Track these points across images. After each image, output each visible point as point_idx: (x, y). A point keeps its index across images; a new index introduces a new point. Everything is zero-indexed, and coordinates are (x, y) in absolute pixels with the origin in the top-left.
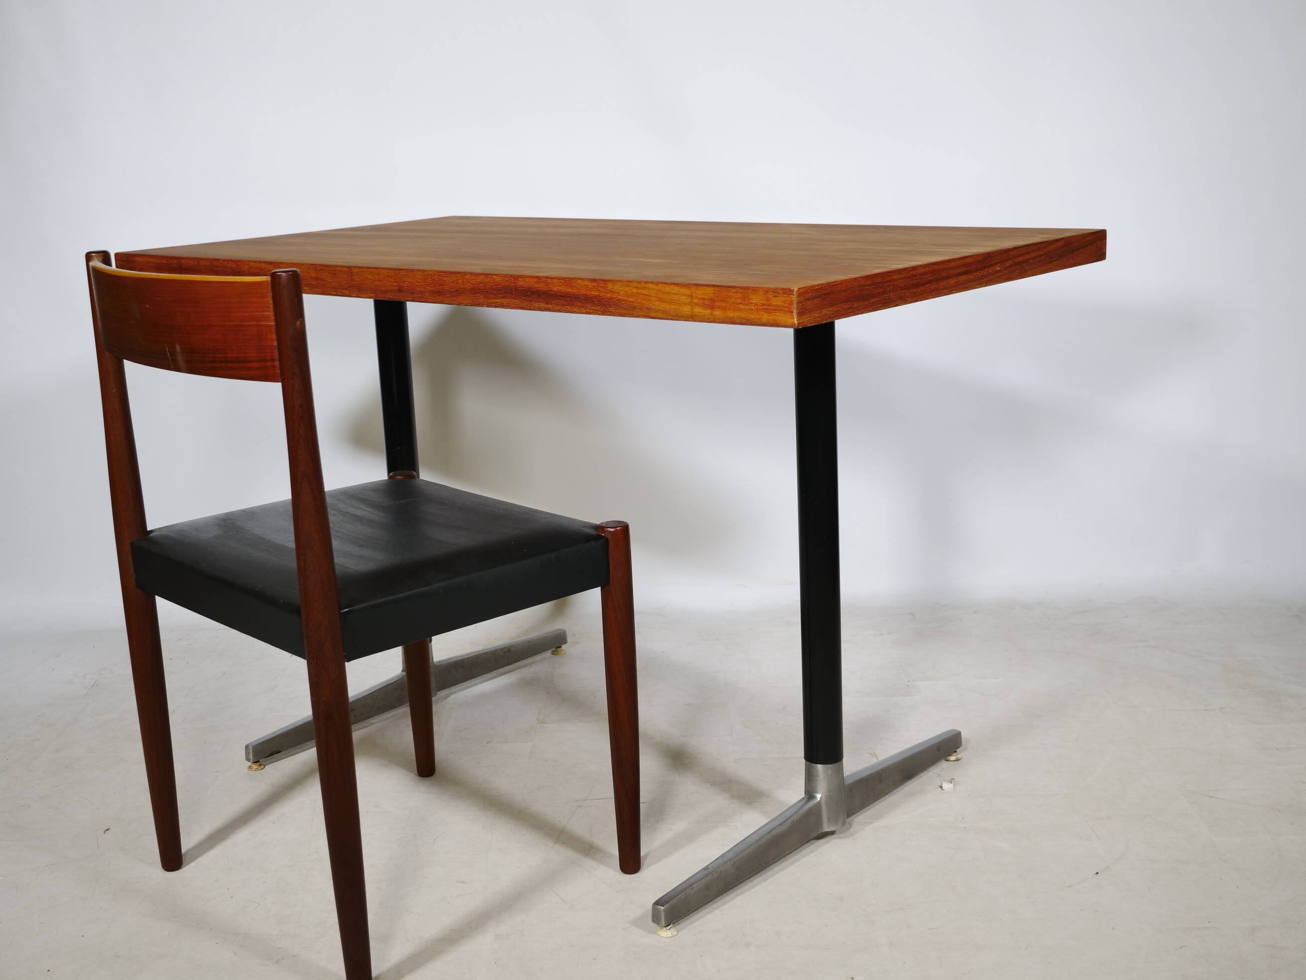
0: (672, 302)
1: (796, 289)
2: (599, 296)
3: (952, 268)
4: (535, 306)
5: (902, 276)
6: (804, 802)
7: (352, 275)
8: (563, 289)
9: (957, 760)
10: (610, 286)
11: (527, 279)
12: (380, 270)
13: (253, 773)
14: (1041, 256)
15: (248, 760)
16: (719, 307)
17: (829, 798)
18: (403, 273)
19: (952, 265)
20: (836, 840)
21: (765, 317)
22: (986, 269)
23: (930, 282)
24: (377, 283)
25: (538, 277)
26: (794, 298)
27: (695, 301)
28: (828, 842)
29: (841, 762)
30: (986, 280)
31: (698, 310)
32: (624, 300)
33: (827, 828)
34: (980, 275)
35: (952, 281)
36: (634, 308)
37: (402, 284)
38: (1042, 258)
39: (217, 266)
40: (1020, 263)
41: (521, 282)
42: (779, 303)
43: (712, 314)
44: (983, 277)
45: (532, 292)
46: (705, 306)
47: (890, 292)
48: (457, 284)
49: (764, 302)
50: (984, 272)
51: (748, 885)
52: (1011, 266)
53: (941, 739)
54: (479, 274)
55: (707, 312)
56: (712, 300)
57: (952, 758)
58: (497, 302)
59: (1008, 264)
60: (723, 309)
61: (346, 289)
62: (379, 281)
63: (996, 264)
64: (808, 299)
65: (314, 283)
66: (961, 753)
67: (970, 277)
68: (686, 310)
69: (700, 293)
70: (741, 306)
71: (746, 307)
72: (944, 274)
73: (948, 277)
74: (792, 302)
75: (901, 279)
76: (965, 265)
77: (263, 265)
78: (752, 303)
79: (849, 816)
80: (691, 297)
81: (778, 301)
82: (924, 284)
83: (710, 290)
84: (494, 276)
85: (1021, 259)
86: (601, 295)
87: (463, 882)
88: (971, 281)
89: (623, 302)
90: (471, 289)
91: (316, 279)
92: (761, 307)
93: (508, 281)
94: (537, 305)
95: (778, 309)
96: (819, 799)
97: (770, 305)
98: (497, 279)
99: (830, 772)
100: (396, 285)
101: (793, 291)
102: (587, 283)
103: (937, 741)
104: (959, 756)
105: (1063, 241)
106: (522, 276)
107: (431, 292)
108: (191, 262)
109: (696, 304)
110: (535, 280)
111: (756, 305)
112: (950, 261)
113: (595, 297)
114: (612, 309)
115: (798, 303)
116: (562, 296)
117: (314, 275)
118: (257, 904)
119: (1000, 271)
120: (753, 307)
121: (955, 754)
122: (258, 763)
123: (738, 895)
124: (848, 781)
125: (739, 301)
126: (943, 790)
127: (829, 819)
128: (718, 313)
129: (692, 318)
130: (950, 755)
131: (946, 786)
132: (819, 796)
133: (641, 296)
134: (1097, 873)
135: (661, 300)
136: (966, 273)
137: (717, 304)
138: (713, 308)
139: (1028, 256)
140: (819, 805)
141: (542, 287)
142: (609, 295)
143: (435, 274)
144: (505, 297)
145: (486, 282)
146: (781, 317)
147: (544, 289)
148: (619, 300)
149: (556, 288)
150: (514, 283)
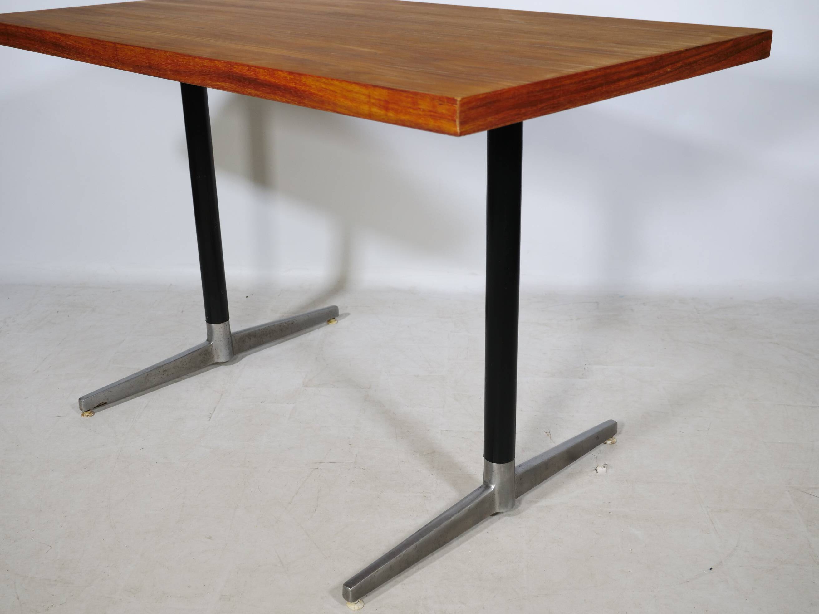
0: (353, 100)
1: (459, 99)
2: (295, 88)
3: (624, 71)
4: (247, 92)
5: (572, 81)
6: (481, 490)
7: (117, 50)
8: (267, 78)
9: (612, 443)
10: (304, 79)
11: (241, 67)
12: (136, 48)
14: (711, 56)
15: (81, 410)
16: (393, 109)
17: (501, 489)
18: (151, 52)
19: (623, 68)
20: (505, 518)
21: (432, 123)
22: (657, 71)
25: (248, 66)
26: (457, 107)
27: (373, 101)
28: (499, 519)
29: (513, 461)
30: (656, 80)
31: (375, 110)
32: (315, 94)
33: (497, 511)
34: (651, 76)
36: (323, 102)
37: (151, 62)
38: (711, 58)
39: (29, 34)
40: (690, 64)
41: (236, 69)
42: (444, 111)
43: (386, 115)
45: (244, 79)
46: (380, 107)
48: (190, 65)
49: (431, 109)
50: (656, 74)
51: (430, 558)
52: (682, 67)
53: (600, 429)
54: (205, 59)
55: (382, 112)
56: (387, 102)
57: (609, 442)
58: (219, 85)
59: (678, 65)
60: (396, 111)
61: (113, 62)
62: (135, 57)
63: (667, 65)
64: (473, 108)
65: (92, 54)
66: (617, 437)
67: (642, 78)
68: (365, 108)
69: (376, 93)
70: (411, 110)
71: (415, 112)
72: (615, 77)
73: (619, 80)
74: (455, 112)
75: (571, 84)
76: (637, 68)
77: (58, 36)
78: (420, 109)
79: (517, 497)
80: (369, 96)
81: (443, 109)
82: (594, 88)
83: (385, 92)
84: (216, 62)
85: (691, 60)
86: (298, 87)
87: (210, 538)
88: (642, 82)
89: (314, 96)
91: (93, 51)
92: (429, 113)
93: (226, 67)
94: (248, 90)
95: (442, 117)
96: (493, 489)
97: (435, 112)
98: (219, 64)
99: (502, 469)
100: (147, 61)
101: (456, 100)
102: (286, 75)
103: (596, 431)
104: (615, 441)
105: (732, 42)
106: (236, 64)
107: (172, 70)
108: (13, 29)
109: (374, 104)
110: (246, 68)
111: (424, 110)
112: (622, 65)
113: (292, 88)
114: (306, 101)
115: (461, 112)
116: (267, 85)
117: (91, 47)
118: (49, 548)
119: (670, 72)
120: (421, 113)
121: (611, 439)
122: (89, 412)
123: (419, 569)
124: (520, 471)
125: (409, 105)
126: (597, 473)
127: (500, 504)
128: (391, 114)
129: (370, 116)
130: (608, 439)
131: (600, 469)
132: (493, 487)
133: (328, 91)
134: (711, 569)
135: (345, 97)
136: (637, 75)
137: (391, 106)
138: (387, 109)
139: (698, 57)
140: (493, 493)
141: (250, 74)
142: (303, 88)
143: (173, 56)
144: (224, 81)
145: (211, 66)
146: (445, 125)
147: (253, 76)
148: (311, 93)
149: (262, 77)
150: (231, 69)
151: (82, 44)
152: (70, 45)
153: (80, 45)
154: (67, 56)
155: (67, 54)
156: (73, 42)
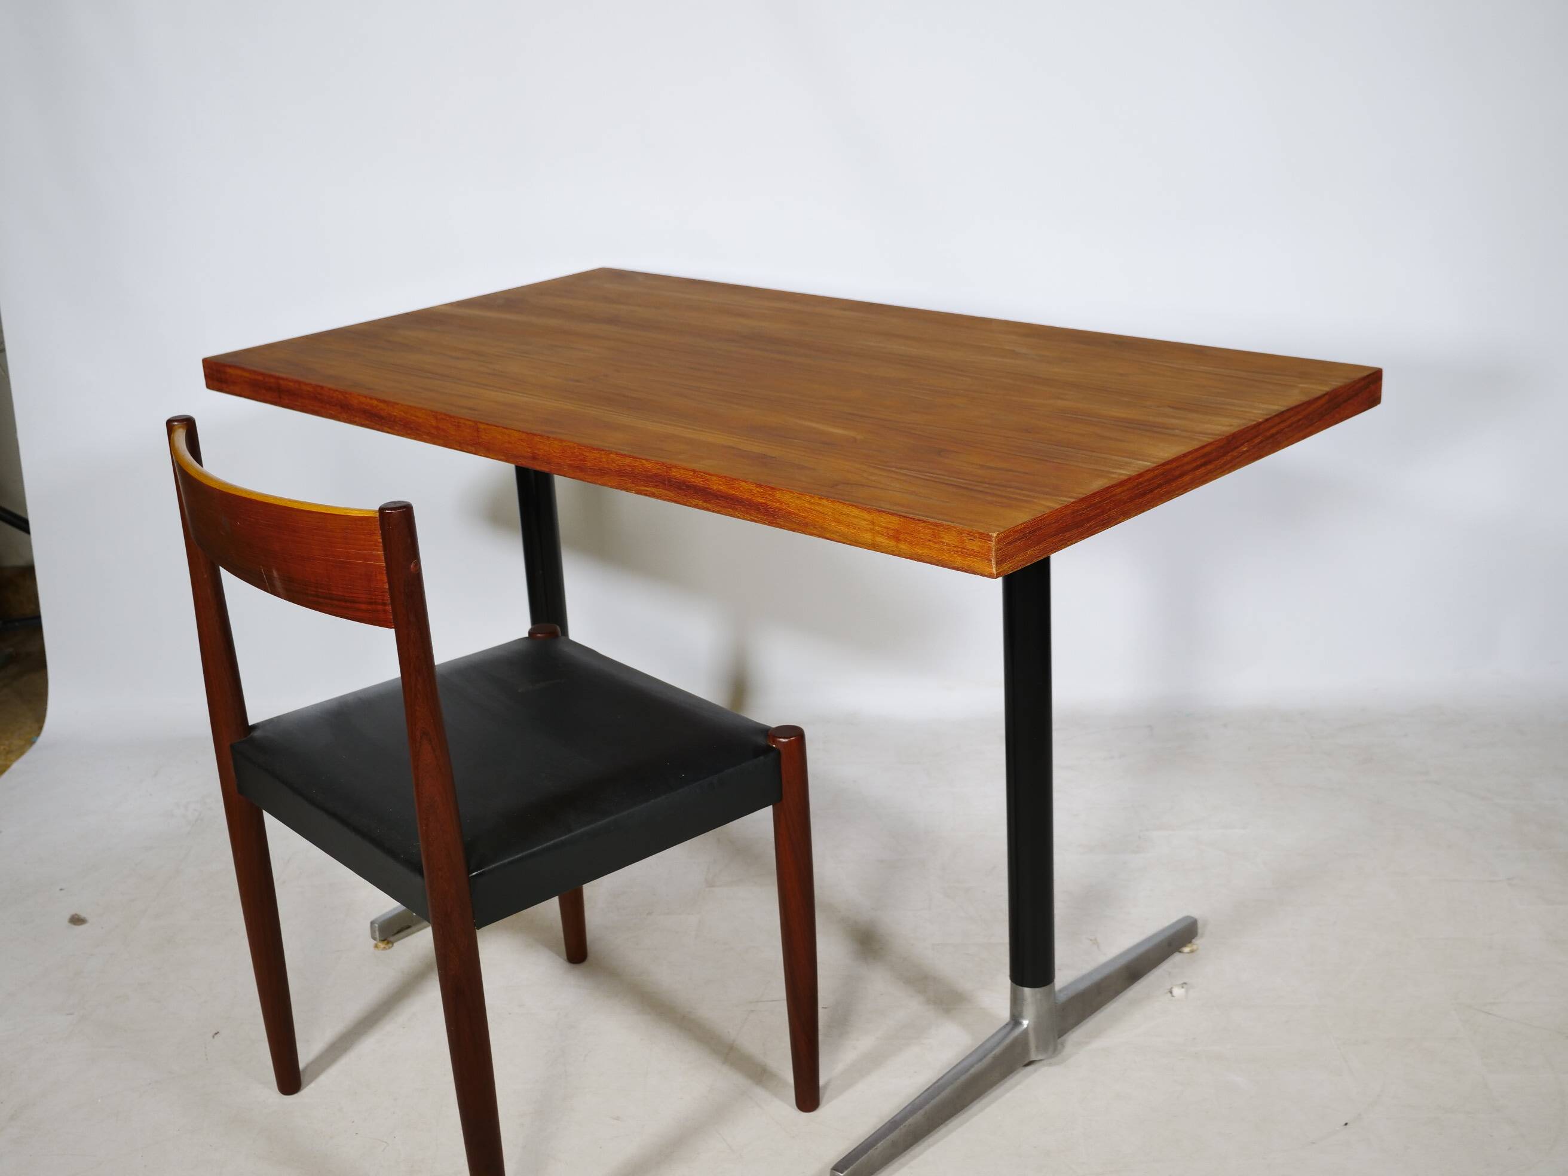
0: (849, 525)
1: (994, 535)
2: (765, 503)
3: (1188, 463)
4: (691, 503)
5: (1125, 488)
6: (1008, 1028)
7: (478, 431)
8: (723, 488)
9: (1192, 952)
10: (778, 495)
11: (682, 471)
12: (511, 431)
13: (379, 952)
14: (1300, 420)
15: (374, 938)
16: (905, 540)
17: (1038, 1025)
18: (537, 439)
19: (1186, 460)
20: (1046, 1068)
21: (959, 561)
23: (1160, 486)
24: (507, 445)
25: (694, 471)
26: (993, 544)
27: (877, 528)
28: (1035, 1071)
29: (1051, 985)
30: (1228, 466)
31: (880, 539)
32: (794, 514)
33: (1033, 1058)
34: (1222, 462)
35: (1187, 478)
36: (806, 525)
37: (536, 451)
38: (1300, 423)
39: (320, 394)
40: (1272, 436)
41: (674, 473)
42: (975, 548)
43: (897, 547)
44: (1225, 464)
45: (687, 486)
46: (889, 537)
47: (1110, 510)
48: (601, 462)
49: (957, 544)
50: (1228, 457)
51: (943, 1130)
52: (1261, 442)
53: (1172, 931)
54: (625, 456)
55: (892, 543)
56: (896, 530)
57: (1186, 949)
58: (647, 491)
59: (1257, 441)
60: (911, 543)
61: (471, 446)
62: (510, 443)
63: (1242, 444)
64: (1010, 543)
65: (433, 431)
66: (1198, 942)
67: (1210, 467)
68: (868, 537)
69: (883, 520)
70: (931, 544)
71: (936, 546)
72: (1177, 473)
73: (1182, 475)
74: (989, 549)
75: (1123, 492)
76: (1204, 455)
77: (375, 403)
78: (942, 542)
79: (1060, 1036)
80: (873, 523)
81: (974, 546)
82: (1152, 491)
83: (894, 519)
84: (643, 461)
85: (1274, 431)
86: (769, 503)
87: (617, 1118)
88: (1210, 471)
89: (794, 516)
90: (616, 471)
91: (437, 428)
92: (955, 549)
93: (658, 469)
94: (694, 501)
95: (973, 554)
96: (1025, 1026)
97: (964, 548)
98: (647, 465)
99: (1039, 996)
100: (529, 451)
101: (991, 536)
102: (751, 487)
103: (1168, 933)
104: (1195, 947)
105: (1327, 397)
106: (675, 467)
107: (570, 466)
108: (291, 384)
109: (879, 532)
110: (692, 473)
111: (948, 545)
112: (1185, 455)
113: (761, 504)
114: (781, 521)
115: (997, 550)
116: (722, 497)
117: (434, 423)
118: (385, 1144)
119: (1247, 451)
120: (944, 547)
121: (1190, 945)
122: (385, 942)
123: (930, 1146)
124: (1062, 998)
125: (928, 537)
126: (1173, 996)
127: (1037, 1047)
128: (903, 546)
129: (874, 547)
130: (1185, 945)
131: (1178, 992)
132: (1025, 1023)
133: (814, 512)
134: (1346, 1124)
135: (838, 521)
136: (1205, 464)
137: (902, 537)
138: (898, 540)
139: (1282, 426)
140: (1026, 1032)
141: (698, 482)
142: (777, 505)
143: (574, 447)
144: (656, 486)
145: (634, 466)
146: (978, 564)
147: (701, 484)
148: (790, 513)
149: (715, 487)
150: (667, 472)
151: (417, 417)
152: (395, 416)
153: (414, 418)
154: (389, 430)
155: (390, 428)
156: (403, 414)
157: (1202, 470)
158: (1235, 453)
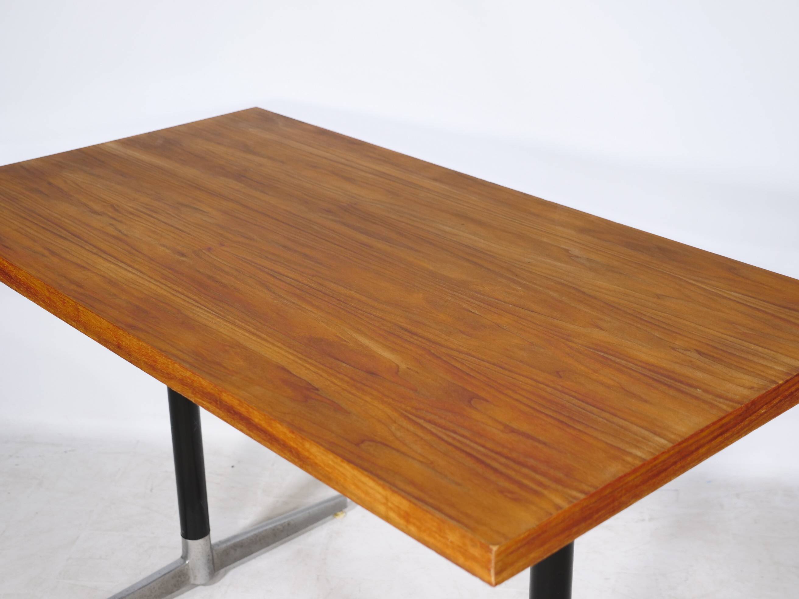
0: (367, 493)
1: (495, 549)
2: (297, 449)
3: (704, 437)
4: (237, 427)
5: (638, 474)
8: (263, 423)
10: (307, 445)
11: (230, 397)
16: (415, 525)
21: (461, 560)
22: (747, 419)
23: (675, 463)
25: (240, 400)
26: (493, 556)
27: (390, 505)
32: (320, 466)
34: (739, 428)
35: (702, 451)
36: (330, 480)
41: (225, 397)
43: (407, 527)
44: (742, 429)
45: (235, 411)
46: (399, 515)
47: (621, 497)
49: (461, 545)
50: (746, 422)
52: (780, 401)
55: (402, 521)
59: (775, 402)
60: (419, 528)
62: (101, 328)
63: (761, 408)
64: (512, 553)
67: (726, 435)
68: (382, 508)
69: (396, 499)
70: (437, 535)
71: (441, 539)
72: (693, 448)
73: (697, 449)
74: (489, 561)
75: (637, 477)
76: (722, 426)
78: (447, 539)
81: (475, 552)
82: (666, 470)
84: (200, 379)
86: (300, 450)
88: (727, 439)
92: (459, 548)
93: (212, 389)
95: (474, 559)
97: (466, 550)
98: (204, 382)
101: (491, 550)
106: (225, 392)
109: (391, 509)
110: (238, 402)
111: (452, 542)
115: (496, 563)
116: (263, 431)
119: (765, 412)
120: (449, 543)
125: (434, 529)
128: (412, 528)
129: (387, 519)
136: (721, 434)
137: (412, 520)
138: (408, 521)
141: (242, 410)
143: (148, 349)
144: (210, 403)
145: (193, 380)
146: (478, 569)
147: (245, 414)
149: (256, 420)
151: (35, 285)
152: (20, 279)
153: (32, 285)
154: (17, 289)
155: (16, 287)
156: (25, 279)
157: (720, 439)
158: (753, 417)
